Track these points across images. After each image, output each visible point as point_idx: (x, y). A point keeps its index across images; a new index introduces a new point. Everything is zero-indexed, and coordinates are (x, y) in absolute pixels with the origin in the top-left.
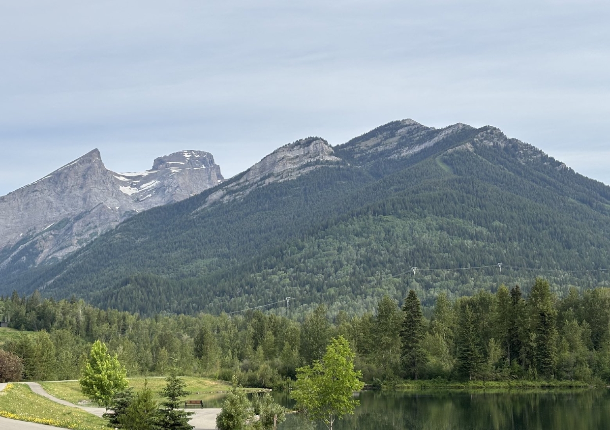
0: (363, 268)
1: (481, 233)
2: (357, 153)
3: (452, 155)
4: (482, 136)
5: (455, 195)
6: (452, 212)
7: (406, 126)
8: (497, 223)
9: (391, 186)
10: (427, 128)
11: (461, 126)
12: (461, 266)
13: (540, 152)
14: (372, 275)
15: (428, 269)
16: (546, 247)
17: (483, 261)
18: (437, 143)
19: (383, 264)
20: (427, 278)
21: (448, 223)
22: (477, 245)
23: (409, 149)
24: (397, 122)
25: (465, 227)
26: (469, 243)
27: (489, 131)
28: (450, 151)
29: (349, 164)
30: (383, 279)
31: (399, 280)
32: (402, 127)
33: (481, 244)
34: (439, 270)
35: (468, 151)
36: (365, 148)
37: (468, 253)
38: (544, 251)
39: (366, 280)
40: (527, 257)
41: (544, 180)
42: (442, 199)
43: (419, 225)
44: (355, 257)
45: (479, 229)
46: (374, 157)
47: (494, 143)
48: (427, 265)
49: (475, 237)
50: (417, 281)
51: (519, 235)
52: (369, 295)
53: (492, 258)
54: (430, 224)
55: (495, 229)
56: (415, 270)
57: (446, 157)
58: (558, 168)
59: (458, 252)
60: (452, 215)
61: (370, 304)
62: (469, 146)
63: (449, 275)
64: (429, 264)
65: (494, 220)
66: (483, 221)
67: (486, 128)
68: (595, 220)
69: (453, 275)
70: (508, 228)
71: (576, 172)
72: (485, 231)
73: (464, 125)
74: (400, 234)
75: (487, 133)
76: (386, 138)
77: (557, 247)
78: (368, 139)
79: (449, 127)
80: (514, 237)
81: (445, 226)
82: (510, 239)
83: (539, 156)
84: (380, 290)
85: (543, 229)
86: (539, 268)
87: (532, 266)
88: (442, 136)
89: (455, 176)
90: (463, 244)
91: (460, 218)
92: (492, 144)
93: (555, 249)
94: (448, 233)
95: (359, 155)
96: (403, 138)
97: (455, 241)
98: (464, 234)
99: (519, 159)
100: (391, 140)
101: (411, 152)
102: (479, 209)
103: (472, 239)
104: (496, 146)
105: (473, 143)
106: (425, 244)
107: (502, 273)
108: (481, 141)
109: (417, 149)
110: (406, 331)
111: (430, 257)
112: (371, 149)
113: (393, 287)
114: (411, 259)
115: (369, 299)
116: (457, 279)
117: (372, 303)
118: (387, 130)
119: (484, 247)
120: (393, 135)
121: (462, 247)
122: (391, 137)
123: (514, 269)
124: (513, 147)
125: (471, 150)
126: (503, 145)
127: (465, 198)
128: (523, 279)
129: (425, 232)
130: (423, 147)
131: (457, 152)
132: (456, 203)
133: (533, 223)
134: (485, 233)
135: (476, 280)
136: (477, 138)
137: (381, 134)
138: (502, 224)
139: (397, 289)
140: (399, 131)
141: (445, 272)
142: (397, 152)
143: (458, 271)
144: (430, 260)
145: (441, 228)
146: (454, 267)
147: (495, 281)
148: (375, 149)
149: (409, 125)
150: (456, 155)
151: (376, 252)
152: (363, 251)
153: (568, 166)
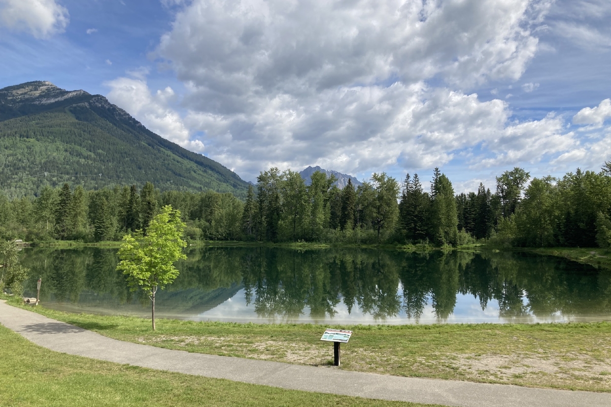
0: (10, 169)
1: (90, 156)
2: (9, 97)
3: (75, 108)
4: (95, 100)
5: (76, 132)
6: (74, 141)
7: (46, 85)
8: (100, 151)
9: (33, 120)
10: (60, 89)
11: (82, 92)
12: (76, 174)
13: (128, 114)
14: (16, 174)
15: (56, 174)
16: (127, 167)
17: (91, 172)
18: (66, 100)
19: (24, 168)
20: (54, 179)
21: (70, 148)
22: (88, 162)
23: (47, 100)
24: (40, 82)
25: (81, 151)
26: (82, 161)
27: (99, 98)
28: (74, 105)
29: (3, 103)
30: (24, 178)
31: (36, 179)
32: (43, 85)
33: (90, 162)
34: (63, 175)
35: (86, 107)
36: (16, 94)
37: (81, 166)
38: (126, 169)
39: (12, 177)
40: (117, 172)
41: (128, 130)
42: (67, 133)
43: (51, 147)
44: (4, 162)
45: (89, 153)
46: (21, 101)
47: (102, 105)
48: (55, 171)
49: (86, 158)
50: (47, 180)
51: (113, 159)
52: (13, 187)
53: (96, 171)
54: (58, 147)
55: (99, 155)
56: (46, 174)
57: (71, 108)
58: (138, 125)
59: (76, 166)
60: (73, 144)
61: (14, 193)
62: (86, 104)
63: (69, 178)
64: (56, 171)
65: (99, 149)
66: (92, 149)
67: (98, 96)
68: (155, 155)
69: (71, 178)
70: (106, 154)
71: (147, 128)
72: (93, 155)
73: (84, 91)
74: (38, 151)
75: (98, 98)
76: (31, 91)
77: (133, 168)
78: (18, 89)
79: (75, 91)
80: (110, 160)
81: (68, 149)
82: (107, 161)
83: (127, 116)
84: (22, 184)
85: (127, 157)
86: (122, 178)
87: (118, 177)
88: (70, 95)
89: (77, 121)
90: (79, 161)
91: (78, 145)
92: (100, 105)
93: (132, 169)
94: (70, 153)
95: (11, 98)
96: (43, 92)
97: (74, 159)
98: (79, 155)
99: (116, 116)
100: (35, 92)
101: (49, 102)
102: (90, 142)
103: (84, 159)
104: (102, 106)
105: (90, 104)
106: (54, 158)
107: (101, 180)
108: (94, 103)
109: (53, 101)
110: (60, 209)
111: (58, 167)
112: (20, 95)
113: (30, 183)
114: (45, 167)
115: (13, 189)
116: (74, 181)
117: (15, 192)
118: (32, 85)
119: (92, 164)
120: (36, 89)
121: (78, 163)
122: (35, 90)
123: (109, 178)
124: (113, 109)
125: (88, 107)
126: (107, 107)
127: (82, 135)
128: (113, 184)
129: (55, 152)
130: (57, 100)
131: (79, 107)
132: (76, 136)
133: (121, 153)
134: (92, 156)
135: (85, 182)
136: (92, 100)
137: (28, 87)
138: (103, 152)
139: (34, 184)
140: (41, 88)
141: (67, 177)
142: (39, 100)
143: (74, 176)
144: (57, 168)
145: (66, 151)
146: (72, 174)
147: (96, 184)
148: (23, 96)
149: (48, 85)
150: (78, 108)
151: (20, 160)
152: (10, 158)
153: (143, 124)
